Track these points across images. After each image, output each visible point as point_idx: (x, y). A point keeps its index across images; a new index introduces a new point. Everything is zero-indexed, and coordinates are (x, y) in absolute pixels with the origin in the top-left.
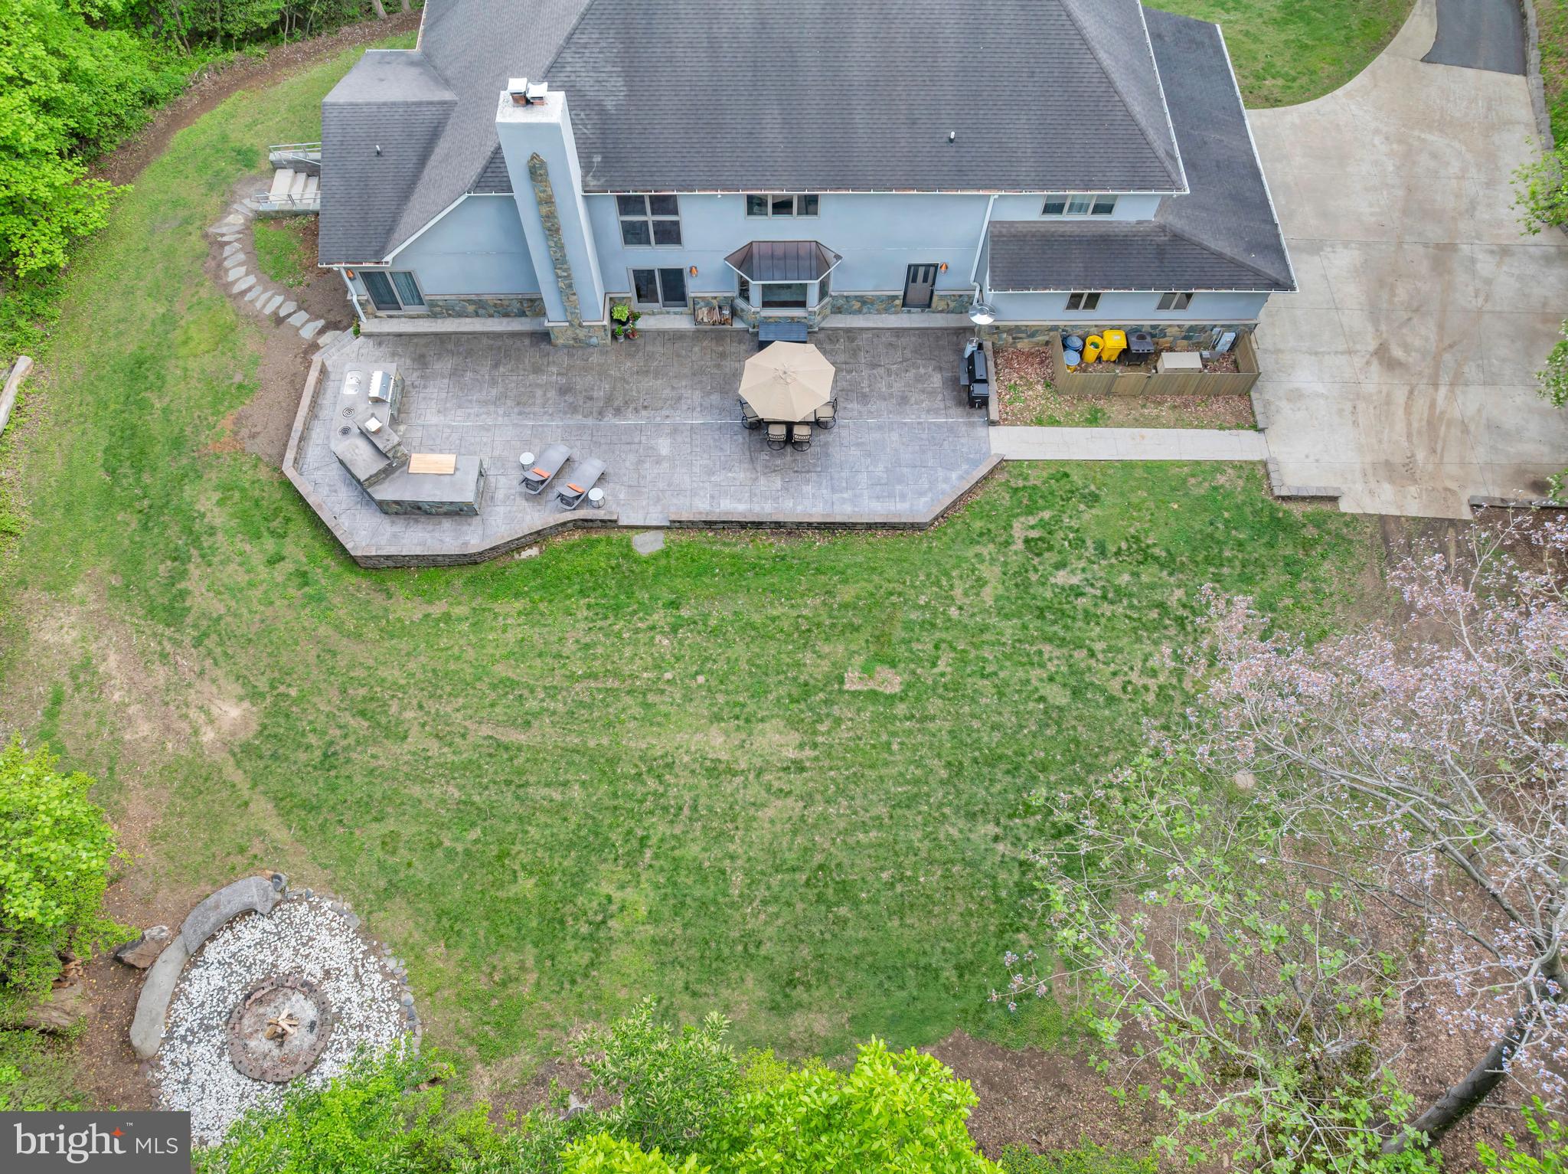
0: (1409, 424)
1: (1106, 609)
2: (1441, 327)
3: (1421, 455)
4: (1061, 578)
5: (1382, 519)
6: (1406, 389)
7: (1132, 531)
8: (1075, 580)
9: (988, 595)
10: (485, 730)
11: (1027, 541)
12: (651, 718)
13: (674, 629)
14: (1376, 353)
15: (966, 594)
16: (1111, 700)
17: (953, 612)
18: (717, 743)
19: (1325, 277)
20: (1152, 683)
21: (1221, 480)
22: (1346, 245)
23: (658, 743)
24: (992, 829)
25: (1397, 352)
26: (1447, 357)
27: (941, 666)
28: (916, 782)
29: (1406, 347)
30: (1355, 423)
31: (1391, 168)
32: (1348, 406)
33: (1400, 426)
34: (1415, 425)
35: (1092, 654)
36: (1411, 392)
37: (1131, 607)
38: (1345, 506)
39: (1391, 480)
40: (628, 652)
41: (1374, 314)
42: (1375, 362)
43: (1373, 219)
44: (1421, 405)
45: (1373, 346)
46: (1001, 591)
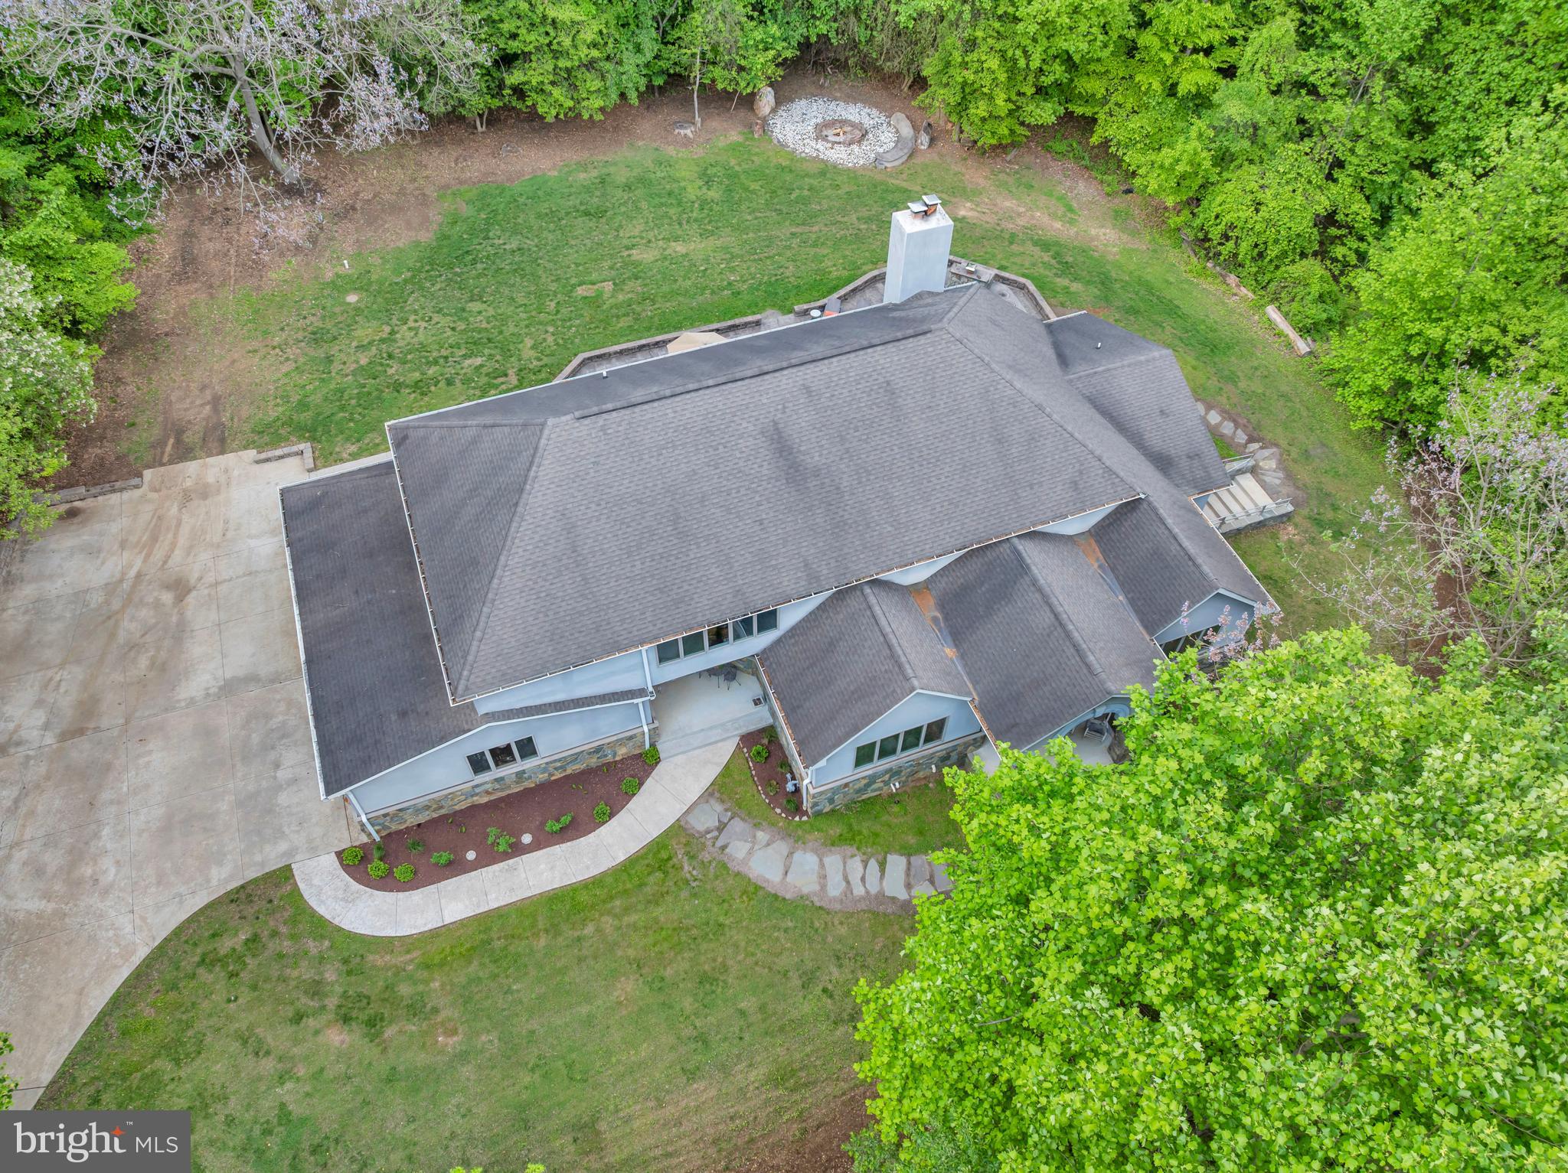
0: (175, 536)
1: (444, 353)
2: (112, 635)
3: (174, 510)
4: (478, 361)
5: (222, 452)
6: (170, 563)
7: (426, 399)
8: (468, 362)
9: (529, 342)
10: (816, 228)
11: (506, 375)
12: (725, 249)
13: (730, 284)
14: (189, 591)
15: (545, 340)
16: (440, 311)
17: (551, 329)
18: (680, 248)
19: (223, 656)
20: (411, 324)
21: (353, 448)
22: (192, 701)
23: (712, 242)
24: (507, 247)
25: (167, 597)
26: (116, 604)
27: (553, 304)
28: (557, 255)
29: (157, 605)
30: (226, 522)
31: (106, 832)
32: (229, 535)
33: (185, 530)
34: (170, 536)
35: (453, 329)
36: (165, 563)
37: (426, 357)
38: (252, 454)
39: (206, 486)
40: (753, 269)
41: (180, 632)
42: (193, 581)
43: (151, 746)
44: (158, 554)
45: (191, 599)
46: (520, 346)
